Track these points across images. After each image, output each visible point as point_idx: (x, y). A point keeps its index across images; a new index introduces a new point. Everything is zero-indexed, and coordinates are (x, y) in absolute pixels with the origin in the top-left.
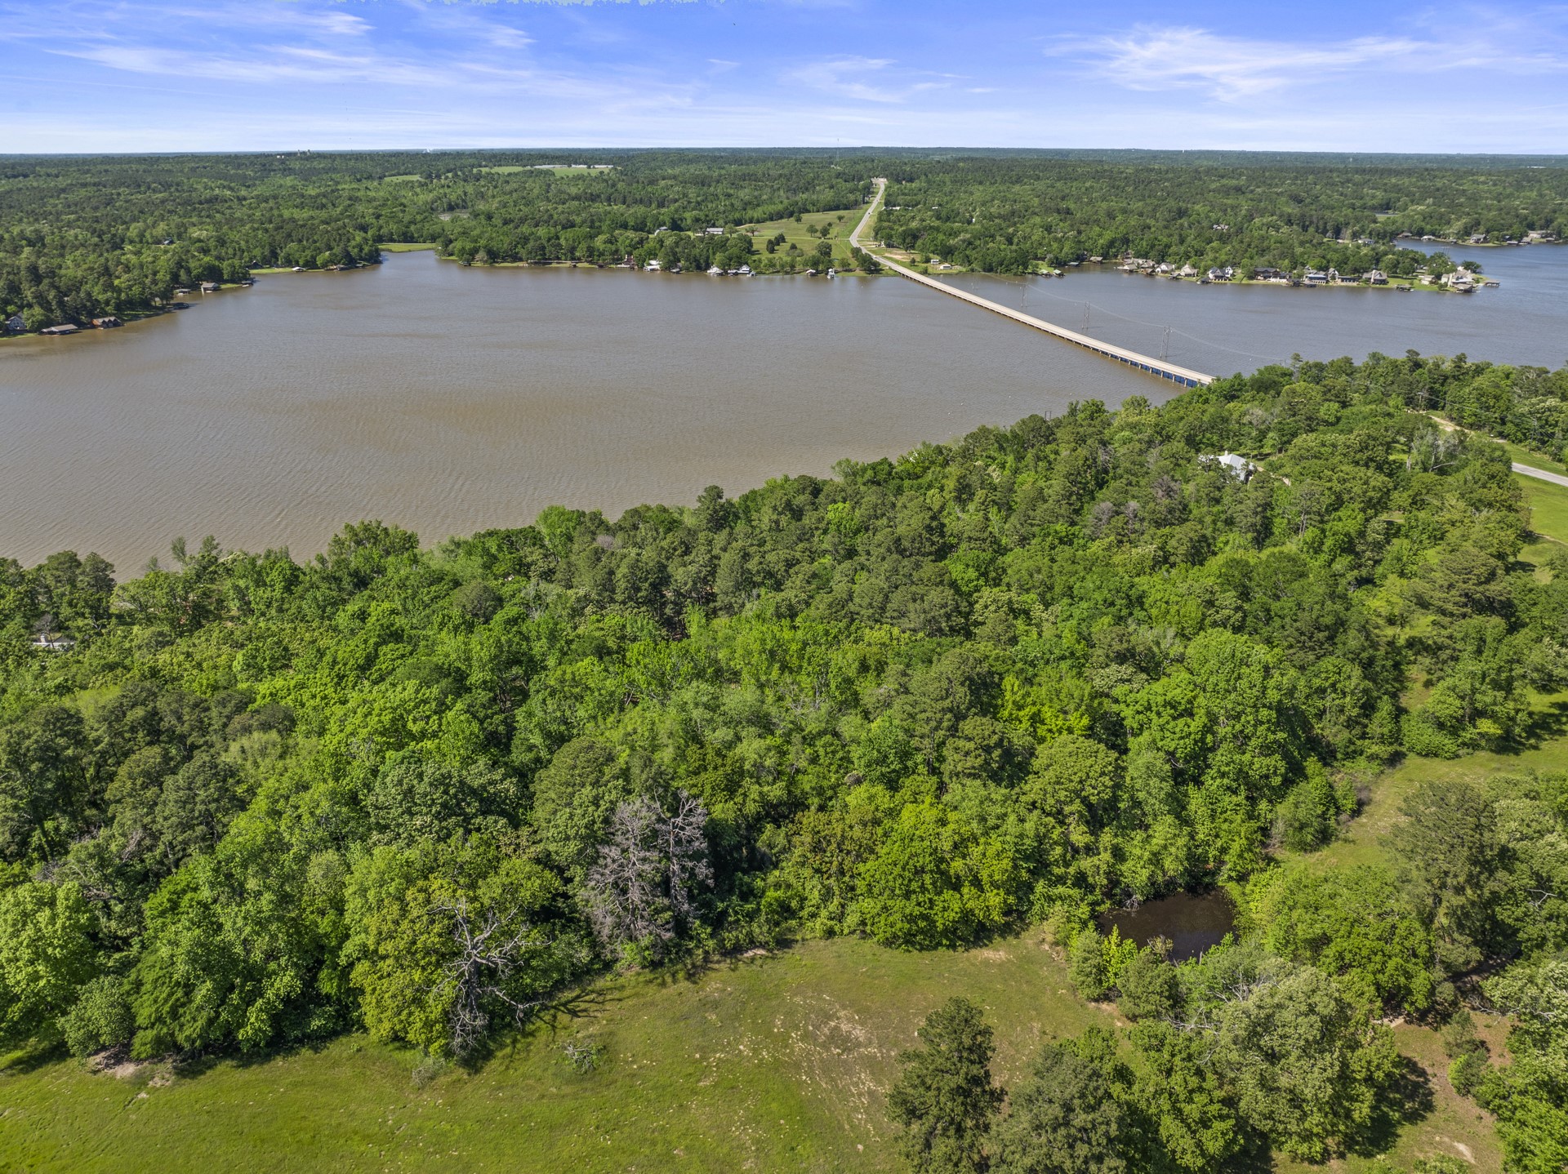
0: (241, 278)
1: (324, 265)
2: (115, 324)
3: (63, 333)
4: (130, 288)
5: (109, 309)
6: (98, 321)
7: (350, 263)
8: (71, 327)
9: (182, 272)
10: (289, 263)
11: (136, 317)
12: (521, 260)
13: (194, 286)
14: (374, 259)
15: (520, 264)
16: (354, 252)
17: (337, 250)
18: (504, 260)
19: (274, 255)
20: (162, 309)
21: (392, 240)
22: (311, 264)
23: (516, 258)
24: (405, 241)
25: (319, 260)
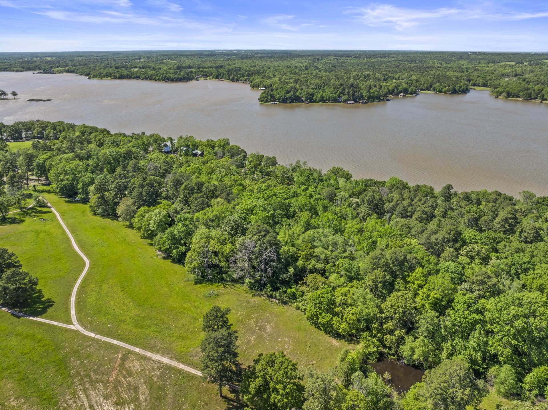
0: (415, 93)
1: (444, 92)
2: (365, 103)
3: (350, 103)
4: (374, 93)
5: (366, 98)
6: (361, 101)
7: (454, 92)
8: (353, 102)
9: (396, 90)
10: (434, 90)
11: (373, 102)
12: (519, 97)
13: (398, 94)
14: (465, 91)
15: (519, 99)
16: (457, 88)
17: (451, 87)
18: (513, 96)
19: (431, 86)
20: (383, 100)
21: (479, 86)
22: (440, 91)
23: (518, 97)
24: (484, 86)
25: (443, 90)
